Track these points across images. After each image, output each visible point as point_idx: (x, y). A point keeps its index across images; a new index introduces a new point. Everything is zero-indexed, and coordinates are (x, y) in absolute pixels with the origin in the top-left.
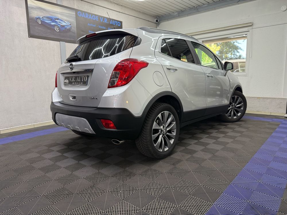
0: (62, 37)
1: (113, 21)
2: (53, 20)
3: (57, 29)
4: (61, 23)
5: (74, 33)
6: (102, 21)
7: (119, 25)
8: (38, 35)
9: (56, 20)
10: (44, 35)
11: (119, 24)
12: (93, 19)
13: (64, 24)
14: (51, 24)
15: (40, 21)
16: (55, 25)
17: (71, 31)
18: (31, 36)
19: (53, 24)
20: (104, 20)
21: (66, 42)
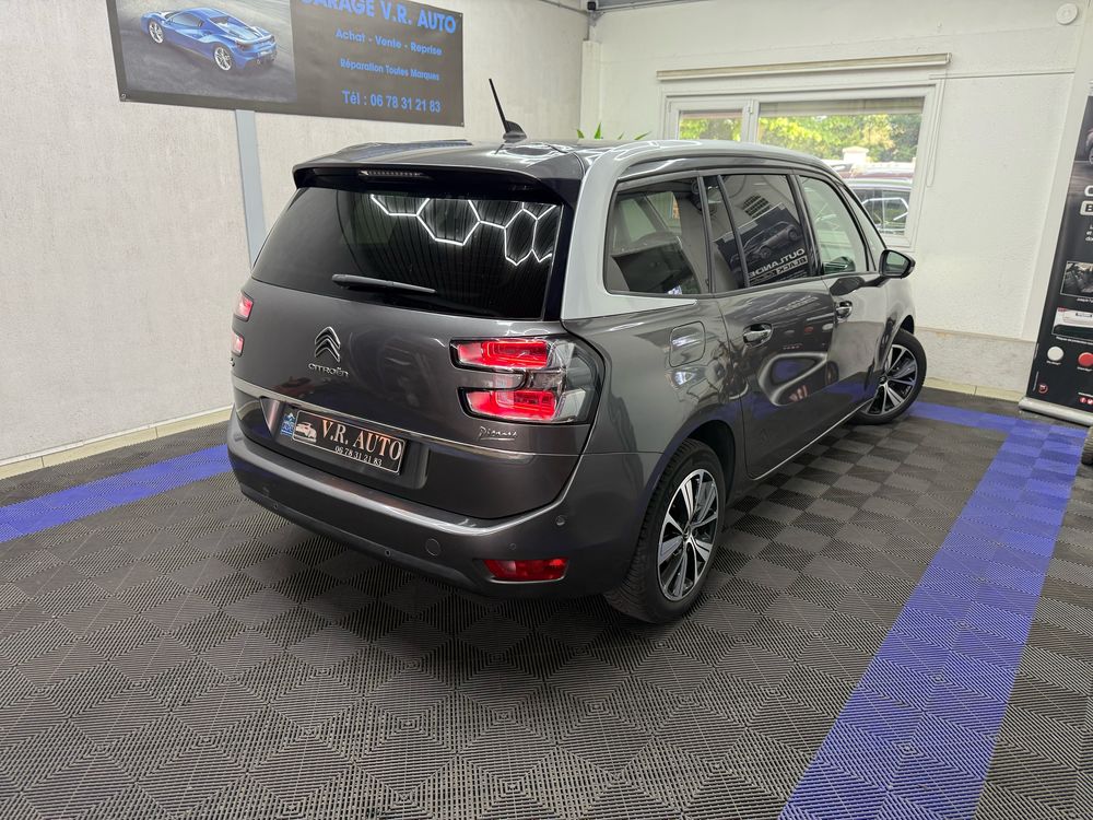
0: (241, 92)
1: (429, 13)
2: (205, 23)
3: (222, 61)
4: (238, 36)
5: (285, 72)
6: (387, 18)
7: (451, 31)
8: (155, 90)
9: (220, 25)
10: (177, 89)
11: (450, 23)
12: (355, 8)
13: (247, 38)
14: (200, 40)
15: (160, 31)
16: (215, 45)
17: (275, 63)
18: (129, 93)
19: (208, 39)
20: (394, 12)
21: (258, 110)
